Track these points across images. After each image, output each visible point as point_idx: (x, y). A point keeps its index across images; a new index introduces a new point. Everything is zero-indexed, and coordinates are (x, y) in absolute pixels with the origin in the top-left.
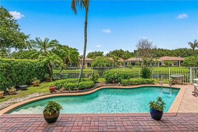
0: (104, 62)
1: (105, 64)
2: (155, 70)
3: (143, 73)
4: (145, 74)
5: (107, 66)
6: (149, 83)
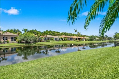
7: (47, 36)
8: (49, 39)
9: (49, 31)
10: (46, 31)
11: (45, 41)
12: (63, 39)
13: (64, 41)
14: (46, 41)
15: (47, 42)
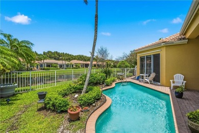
7: (45, 61)
8: (49, 65)
9: (54, 53)
10: (49, 52)
11: (41, 69)
12: (73, 66)
13: (74, 68)
14: (44, 69)
15: (44, 71)
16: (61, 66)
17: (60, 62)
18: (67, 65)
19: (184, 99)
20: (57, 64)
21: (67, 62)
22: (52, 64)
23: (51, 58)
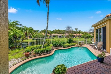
0: (40, 36)
1: (40, 37)
2: (74, 39)
3: (69, 41)
4: (70, 41)
5: (42, 38)
6: (73, 45)
7: (52, 34)
8: (54, 36)
11: (51, 38)
12: (65, 37)
16: (59, 37)
17: (59, 35)
18: (62, 36)
19: (105, 63)
20: (57, 36)
21: (62, 35)
22: (55, 36)
23: (56, 33)
